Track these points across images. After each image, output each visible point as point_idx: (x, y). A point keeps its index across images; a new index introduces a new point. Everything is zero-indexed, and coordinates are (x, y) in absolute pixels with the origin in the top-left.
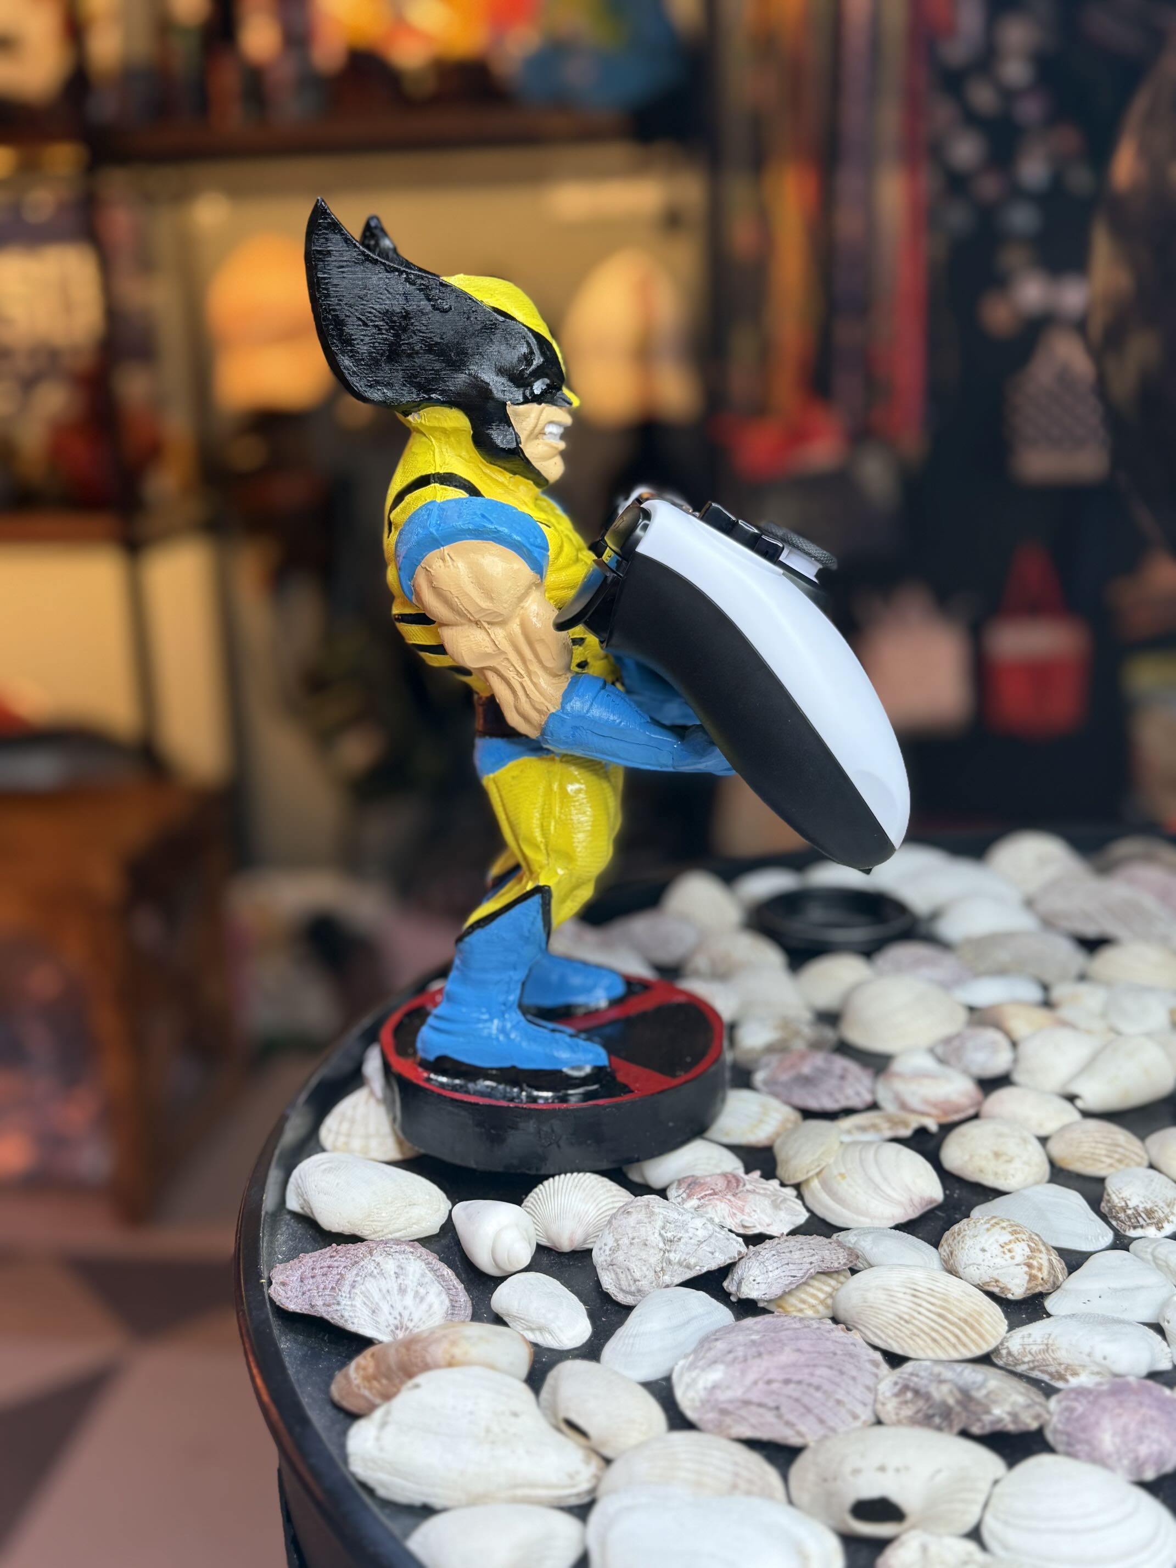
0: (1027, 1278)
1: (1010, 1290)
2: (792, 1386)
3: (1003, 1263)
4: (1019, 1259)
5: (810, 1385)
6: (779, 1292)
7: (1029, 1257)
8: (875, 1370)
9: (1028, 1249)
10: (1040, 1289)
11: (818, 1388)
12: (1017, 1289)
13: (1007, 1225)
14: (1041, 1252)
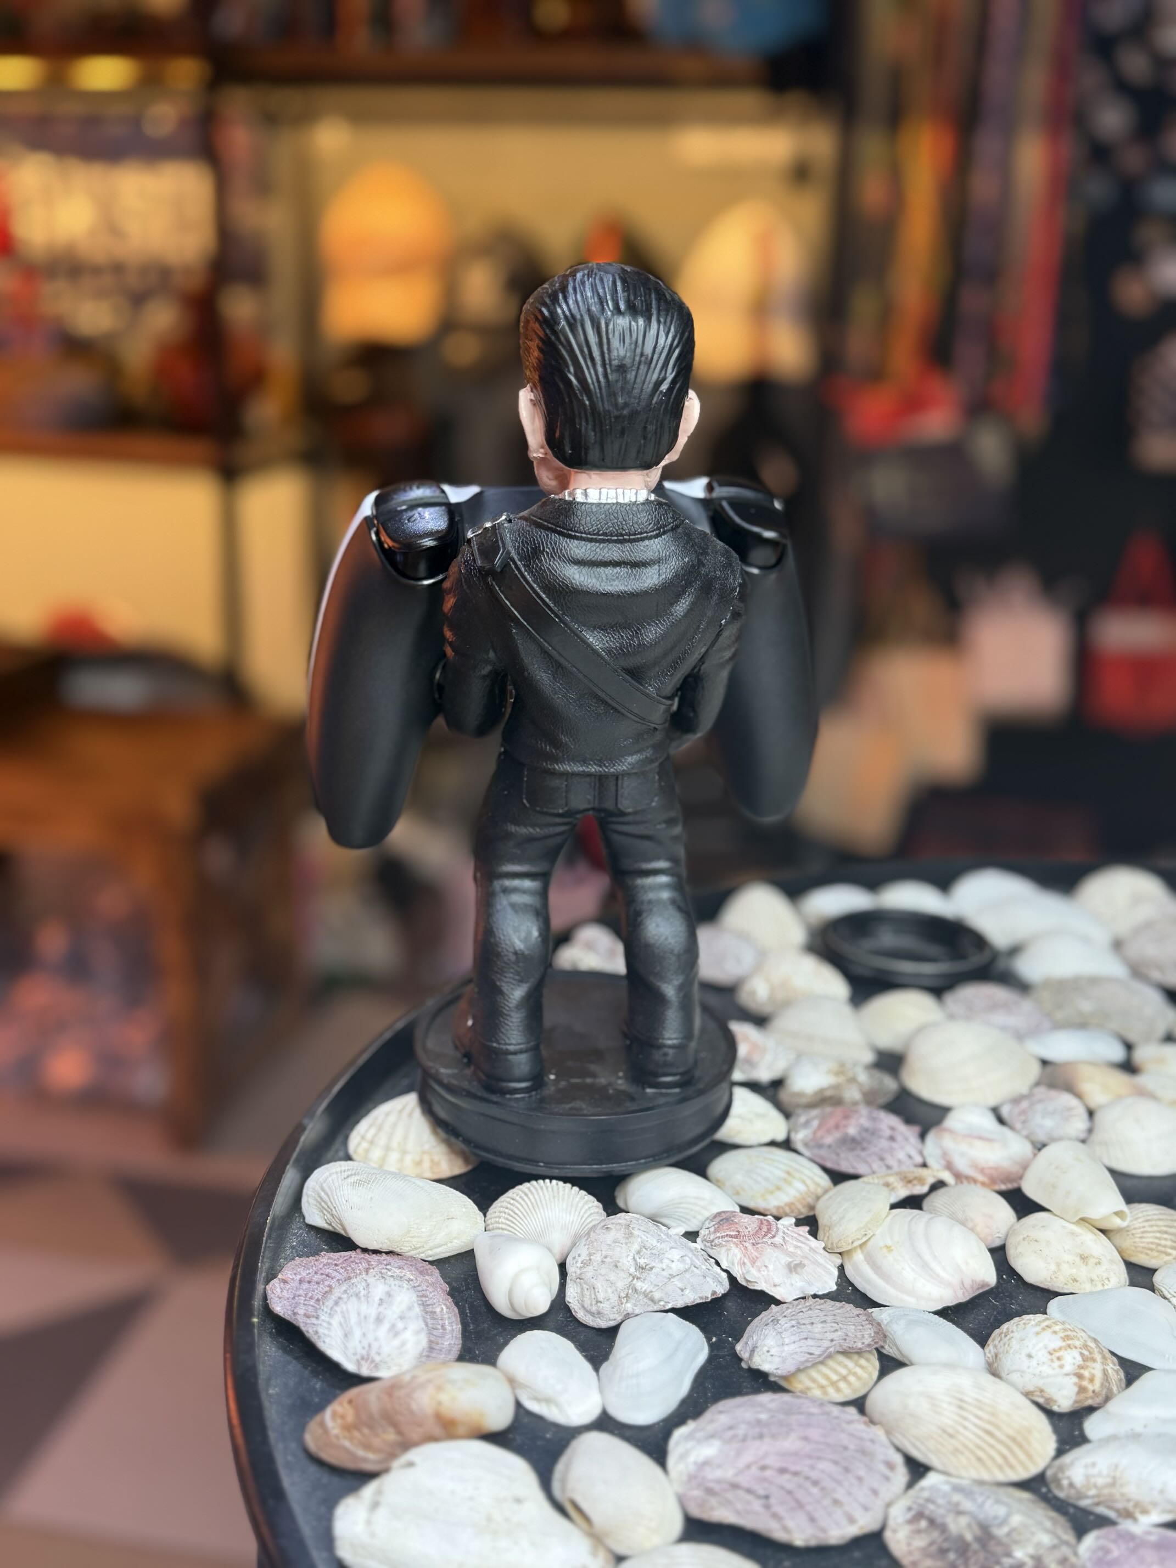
0: (1076, 1389)
1: (1055, 1401)
2: (787, 1477)
3: (1050, 1372)
4: (1069, 1368)
5: (807, 1478)
6: (792, 1369)
7: (1080, 1367)
8: (887, 1472)
9: (1079, 1360)
10: (1089, 1402)
11: (815, 1483)
12: (1064, 1402)
14: (1094, 1360)
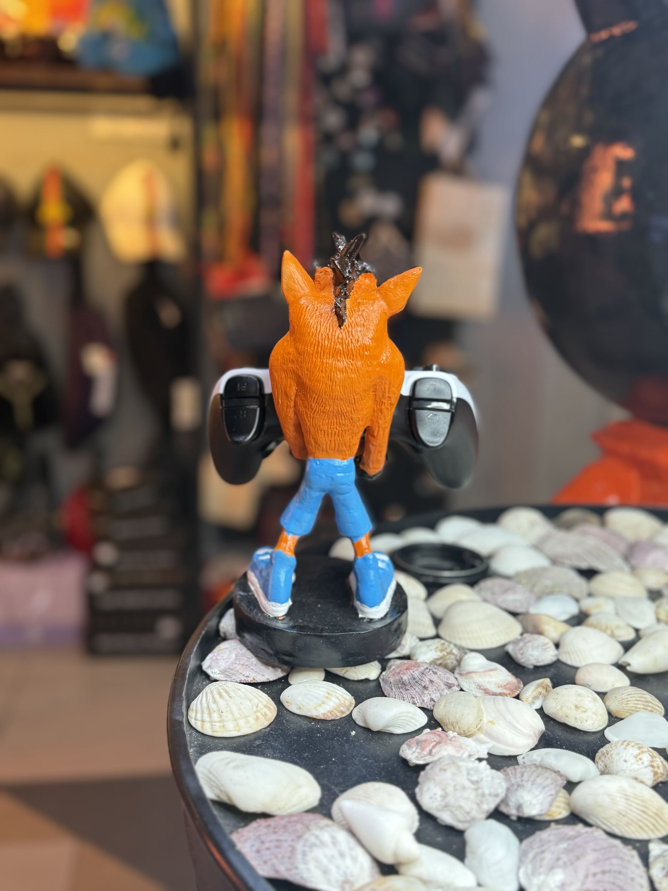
2: (607, 875)
3: (638, 767)
4: (647, 763)
5: (615, 872)
7: (652, 762)
10: (660, 780)
11: (619, 873)
13: (634, 745)
14: (656, 757)
